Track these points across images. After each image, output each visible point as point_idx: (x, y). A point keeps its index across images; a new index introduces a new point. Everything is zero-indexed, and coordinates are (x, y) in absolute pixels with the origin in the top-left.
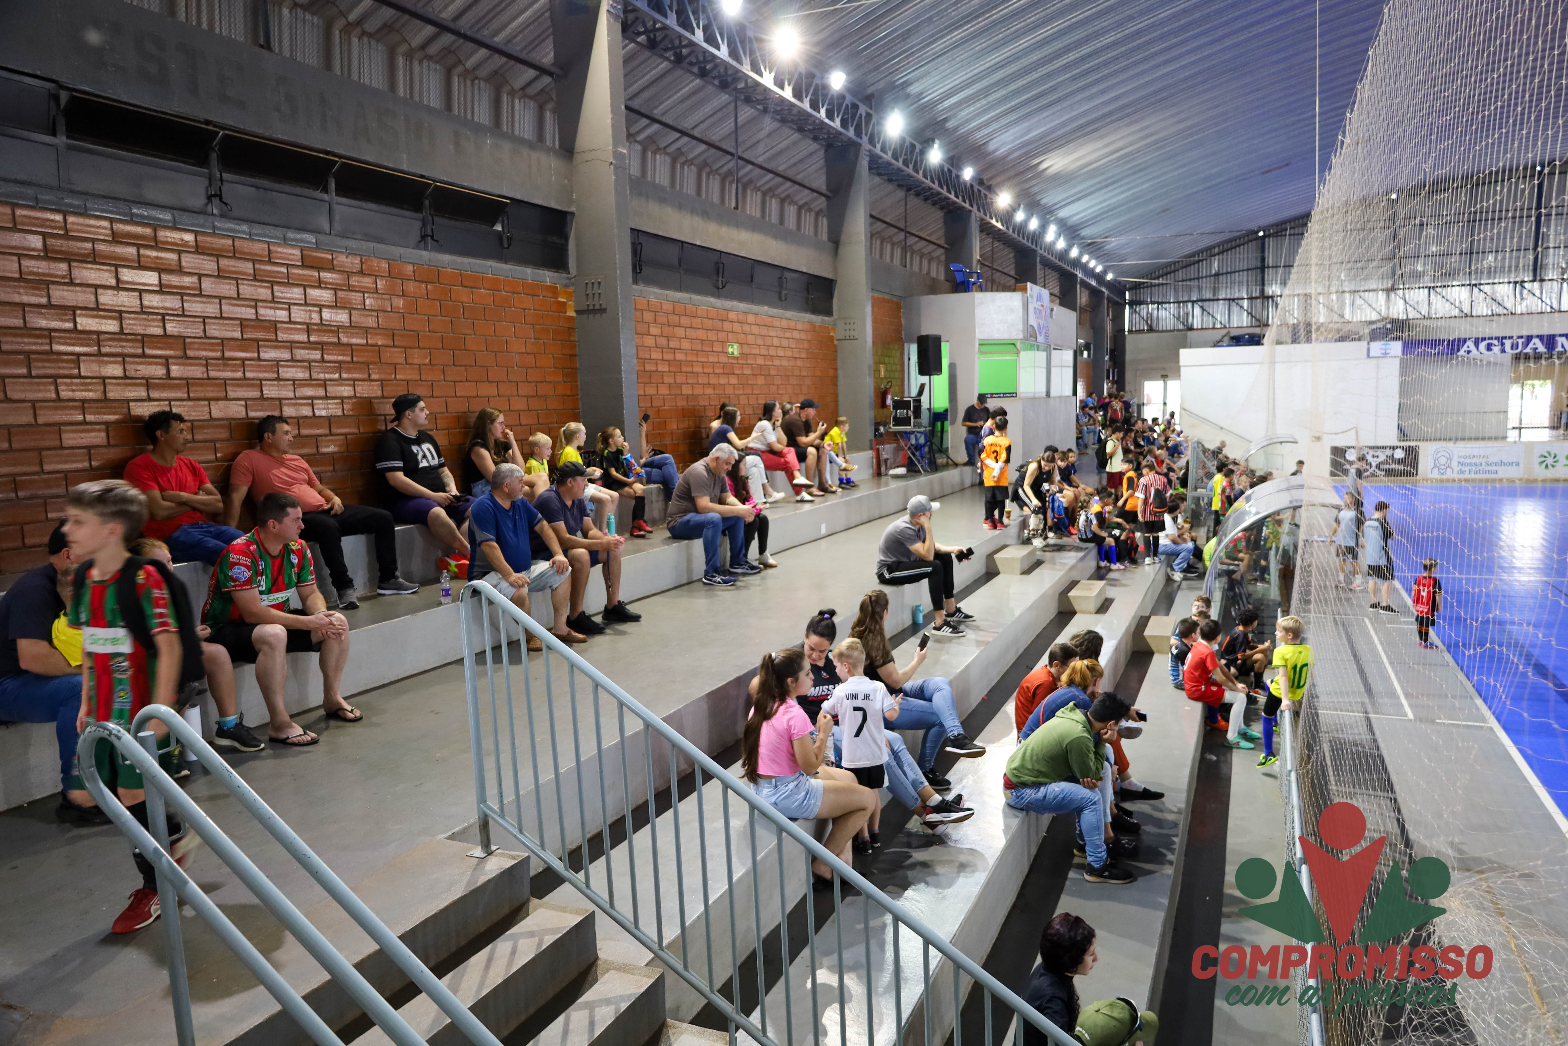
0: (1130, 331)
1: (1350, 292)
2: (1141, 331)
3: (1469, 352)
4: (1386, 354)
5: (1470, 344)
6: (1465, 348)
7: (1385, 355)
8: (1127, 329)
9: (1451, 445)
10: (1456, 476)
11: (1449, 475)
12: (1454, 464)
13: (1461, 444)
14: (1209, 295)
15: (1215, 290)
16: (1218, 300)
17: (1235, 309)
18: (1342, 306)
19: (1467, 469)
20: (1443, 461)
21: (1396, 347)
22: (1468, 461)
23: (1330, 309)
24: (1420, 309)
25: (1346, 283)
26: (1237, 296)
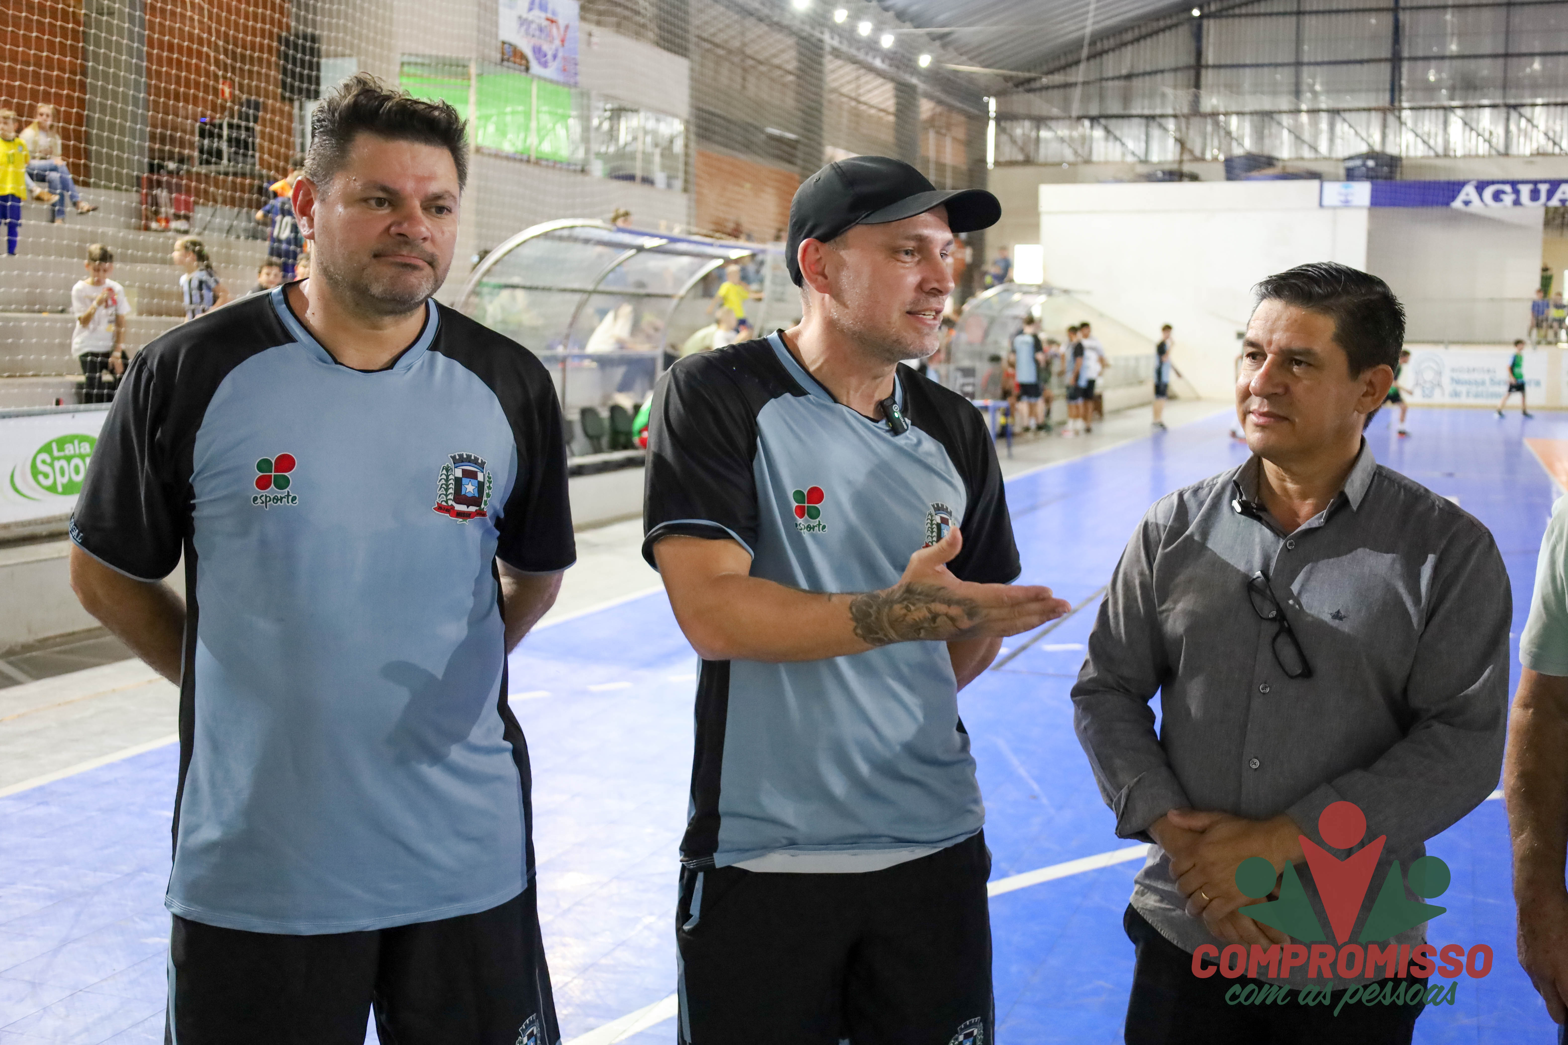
0: (997, 163)
1: (1328, 111)
2: (1012, 163)
3: (1467, 203)
4: (1347, 202)
5: (1469, 191)
6: (1462, 197)
7: (1346, 204)
8: (990, 158)
9: (1439, 350)
10: (1447, 400)
11: (1438, 398)
12: (1446, 381)
13: (1454, 350)
14: (1115, 108)
15: (1126, 99)
16: (1130, 117)
17: (1156, 132)
18: (1316, 134)
19: (1463, 389)
20: (1429, 376)
21: (1362, 191)
22: (1465, 376)
23: (1298, 138)
24: (1432, 142)
25: (1323, 98)
26: (1158, 111)
